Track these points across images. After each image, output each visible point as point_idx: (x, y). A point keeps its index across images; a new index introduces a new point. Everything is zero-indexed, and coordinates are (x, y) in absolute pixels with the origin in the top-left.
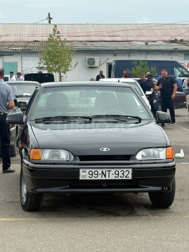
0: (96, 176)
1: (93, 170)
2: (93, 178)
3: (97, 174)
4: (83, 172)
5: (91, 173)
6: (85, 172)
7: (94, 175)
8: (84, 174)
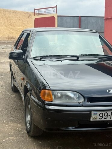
0: (105, 117)
1: (104, 113)
2: (103, 119)
3: (107, 116)
4: (94, 114)
5: (101, 115)
6: (96, 114)
7: (104, 117)
8: (95, 116)
